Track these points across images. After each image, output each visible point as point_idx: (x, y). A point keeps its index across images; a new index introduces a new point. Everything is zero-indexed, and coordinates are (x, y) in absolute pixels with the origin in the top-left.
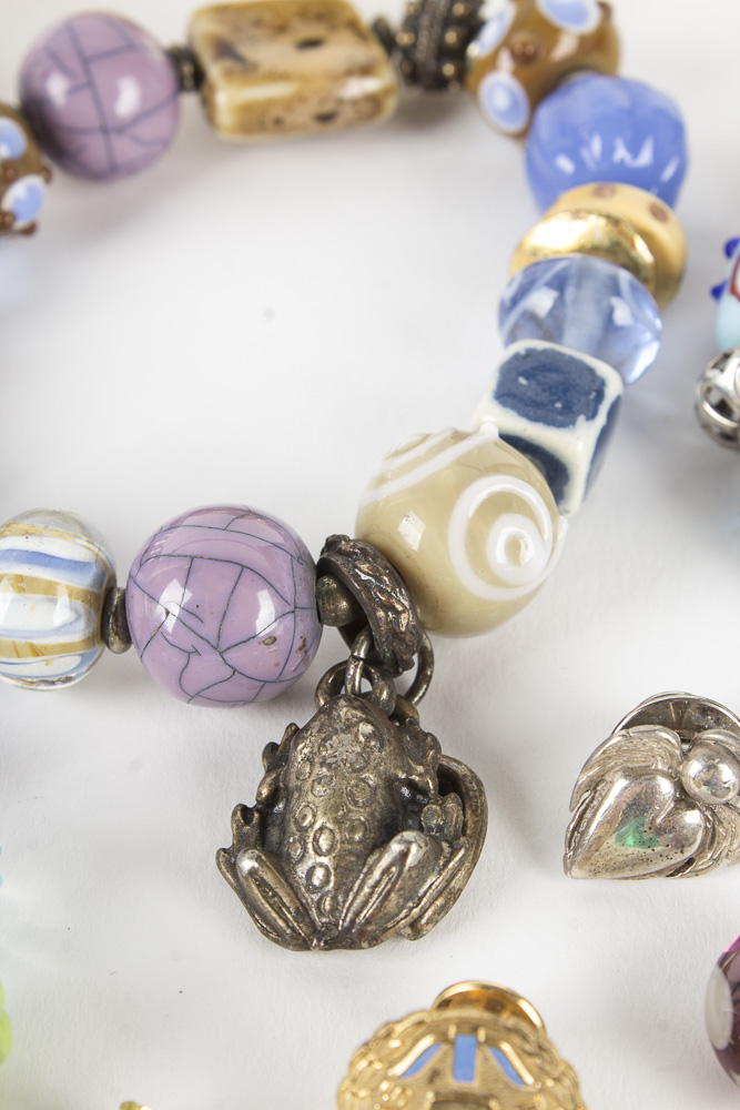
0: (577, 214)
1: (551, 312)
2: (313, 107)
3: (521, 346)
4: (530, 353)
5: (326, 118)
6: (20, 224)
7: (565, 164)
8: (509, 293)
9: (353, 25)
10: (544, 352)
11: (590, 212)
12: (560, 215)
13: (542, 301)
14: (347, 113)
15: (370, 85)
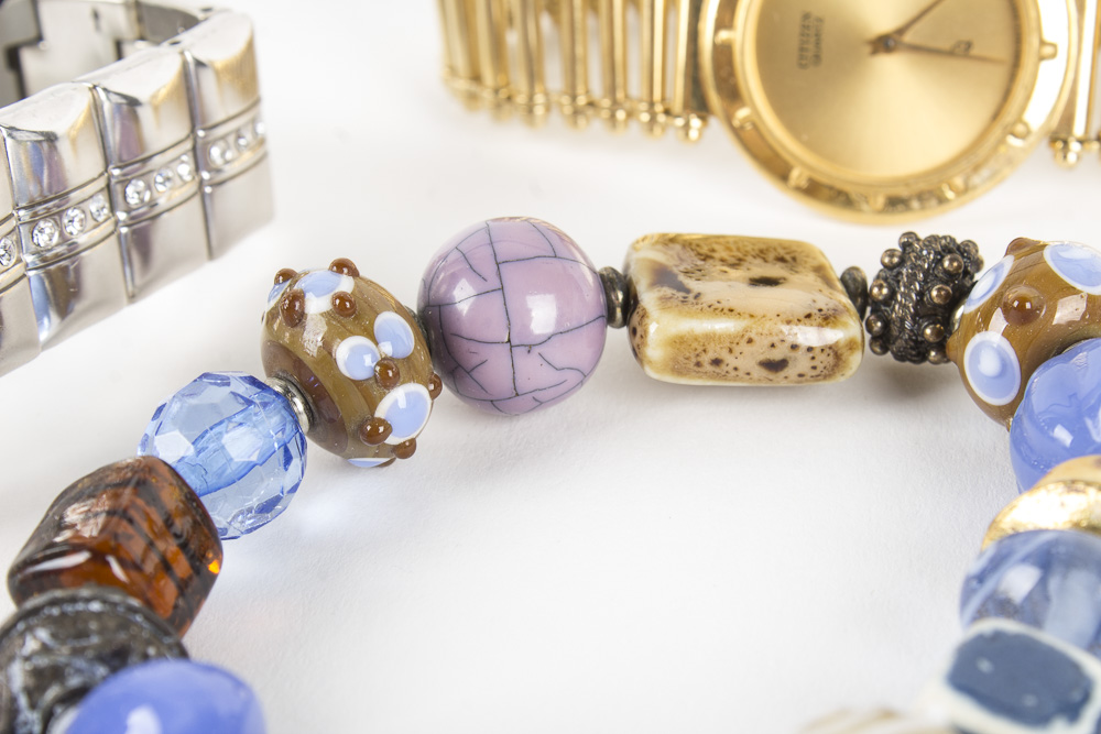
0: (1071, 485)
1: (1029, 597)
2: (761, 351)
3: (989, 625)
4: (998, 636)
5: (775, 366)
6: (392, 440)
7: (1063, 435)
8: (975, 566)
9: (821, 271)
10: (1017, 638)
11: (1088, 484)
12: (1051, 486)
13: (1019, 581)
14: (801, 364)
15: (833, 335)
